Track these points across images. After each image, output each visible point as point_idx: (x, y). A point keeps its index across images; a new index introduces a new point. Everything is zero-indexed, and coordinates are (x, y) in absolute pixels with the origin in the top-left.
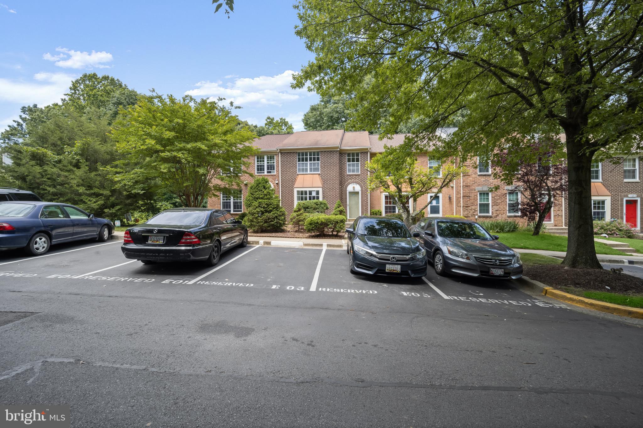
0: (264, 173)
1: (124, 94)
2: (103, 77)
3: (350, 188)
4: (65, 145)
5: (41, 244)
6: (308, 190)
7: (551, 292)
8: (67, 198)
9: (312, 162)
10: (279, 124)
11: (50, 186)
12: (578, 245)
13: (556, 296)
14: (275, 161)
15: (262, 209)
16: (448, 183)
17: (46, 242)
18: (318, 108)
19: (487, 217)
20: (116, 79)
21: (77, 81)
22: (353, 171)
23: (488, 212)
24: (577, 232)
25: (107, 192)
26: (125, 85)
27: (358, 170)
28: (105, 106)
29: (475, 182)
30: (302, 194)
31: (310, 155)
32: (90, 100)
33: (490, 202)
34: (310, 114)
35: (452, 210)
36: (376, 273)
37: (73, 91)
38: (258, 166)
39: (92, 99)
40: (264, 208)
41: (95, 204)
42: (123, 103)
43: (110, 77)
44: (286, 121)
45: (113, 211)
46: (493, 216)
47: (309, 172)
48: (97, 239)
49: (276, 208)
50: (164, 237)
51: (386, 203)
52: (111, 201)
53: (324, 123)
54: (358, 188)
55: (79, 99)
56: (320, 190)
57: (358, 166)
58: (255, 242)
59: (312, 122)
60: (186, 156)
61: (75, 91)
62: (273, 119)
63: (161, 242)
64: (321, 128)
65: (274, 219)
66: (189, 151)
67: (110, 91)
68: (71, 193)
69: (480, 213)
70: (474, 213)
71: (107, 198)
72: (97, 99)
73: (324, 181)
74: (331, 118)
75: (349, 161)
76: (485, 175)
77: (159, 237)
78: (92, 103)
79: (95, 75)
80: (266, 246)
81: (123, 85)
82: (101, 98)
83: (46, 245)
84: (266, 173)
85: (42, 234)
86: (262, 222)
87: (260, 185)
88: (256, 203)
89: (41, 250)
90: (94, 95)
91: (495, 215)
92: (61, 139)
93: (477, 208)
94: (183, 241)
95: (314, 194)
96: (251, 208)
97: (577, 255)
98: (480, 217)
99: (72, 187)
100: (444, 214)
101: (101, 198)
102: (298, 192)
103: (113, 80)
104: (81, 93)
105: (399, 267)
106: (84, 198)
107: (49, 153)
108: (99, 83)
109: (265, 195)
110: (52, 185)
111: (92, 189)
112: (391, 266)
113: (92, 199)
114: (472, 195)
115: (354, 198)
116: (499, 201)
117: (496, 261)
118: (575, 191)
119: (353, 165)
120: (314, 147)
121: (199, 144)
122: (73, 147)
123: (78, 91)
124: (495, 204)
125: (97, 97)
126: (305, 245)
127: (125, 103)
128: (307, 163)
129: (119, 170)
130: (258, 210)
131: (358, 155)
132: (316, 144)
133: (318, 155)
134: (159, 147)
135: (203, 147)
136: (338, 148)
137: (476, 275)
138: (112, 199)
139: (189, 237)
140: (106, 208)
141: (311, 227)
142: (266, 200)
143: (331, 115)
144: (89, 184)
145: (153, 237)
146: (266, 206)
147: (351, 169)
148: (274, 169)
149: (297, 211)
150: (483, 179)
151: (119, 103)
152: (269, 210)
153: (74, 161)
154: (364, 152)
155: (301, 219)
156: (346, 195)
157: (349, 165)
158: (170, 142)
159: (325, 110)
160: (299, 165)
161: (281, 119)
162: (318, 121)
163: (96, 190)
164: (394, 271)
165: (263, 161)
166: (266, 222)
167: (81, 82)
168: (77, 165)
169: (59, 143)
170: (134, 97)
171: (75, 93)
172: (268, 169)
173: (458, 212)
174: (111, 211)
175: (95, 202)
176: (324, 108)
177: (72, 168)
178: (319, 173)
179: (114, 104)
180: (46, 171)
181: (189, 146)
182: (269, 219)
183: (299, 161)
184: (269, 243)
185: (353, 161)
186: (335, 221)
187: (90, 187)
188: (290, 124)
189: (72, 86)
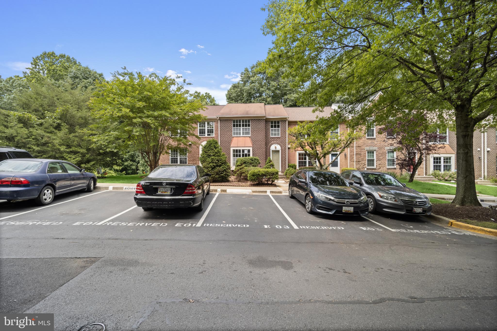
0: (205, 135)
1: (80, 70)
2: (60, 56)
3: (273, 148)
4: (45, 111)
5: (48, 196)
6: (241, 149)
7: (456, 224)
8: (49, 155)
9: (245, 127)
10: (205, 97)
11: (35, 145)
12: (465, 190)
13: (461, 226)
14: (214, 126)
15: (215, 164)
16: (349, 144)
17: (52, 193)
18: (238, 86)
19: (373, 169)
20: (71, 58)
21: (37, 58)
22: (275, 135)
23: (373, 165)
24: (464, 180)
25: (84, 151)
26: (79, 63)
27: (278, 134)
28: (64, 79)
29: (364, 144)
30: (237, 152)
31: (243, 122)
32: (50, 73)
33: (375, 158)
34: (232, 90)
35: (347, 164)
36: (335, 213)
37: (34, 66)
38: (200, 130)
39: (52, 73)
40: (216, 163)
41: (74, 160)
42: (79, 77)
43: (66, 55)
44: (210, 95)
45: (88, 165)
46: (377, 168)
47: (241, 135)
48: (86, 190)
49: (224, 163)
50: (171, 188)
51: (300, 159)
52: (86, 157)
53: (243, 98)
54: (279, 148)
55: (39, 73)
56: (251, 149)
57: (278, 131)
58: (214, 190)
59: (234, 96)
60: (154, 121)
61: (36, 66)
62: (199, 93)
63: (169, 192)
64: (242, 101)
65: (223, 171)
66: (156, 118)
67: (67, 67)
68: (52, 151)
69: (368, 166)
70: (364, 166)
71: (83, 155)
72: (56, 73)
73: (254, 142)
74: (250, 94)
75: (272, 127)
76: (371, 139)
77: (167, 189)
78: (52, 76)
79: (53, 53)
80: (223, 193)
81: (77, 63)
82: (60, 72)
83: (51, 196)
84: (206, 136)
85: (49, 187)
86: (214, 174)
87: (212, 145)
88: (209, 160)
89: (48, 200)
90: (54, 70)
91: (378, 167)
92: (42, 106)
93: (366, 163)
94: (186, 191)
95: (246, 152)
96: (205, 164)
97: (464, 197)
98: (368, 169)
99: (54, 146)
100: (341, 167)
101: (78, 155)
102: (234, 150)
103: (68, 58)
104: (41, 68)
105: (352, 208)
106: (65, 155)
107: (34, 117)
108: (57, 60)
109: (216, 153)
110: (36, 144)
111: (71, 148)
112: (346, 208)
113: (71, 156)
114: (362, 153)
115: (276, 155)
116: (381, 158)
117: (417, 202)
118: (463, 152)
119: (275, 130)
120: (246, 116)
121: (163, 113)
122: (54, 113)
123: (39, 66)
124: (378, 159)
125: (56, 72)
126: (254, 192)
127: (81, 77)
128: (240, 128)
129: (94, 132)
130: (211, 164)
131: (278, 123)
132: (247, 114)
133: (249, 122)
134: (131, 114)
135: (167, 114)
136: (265, 117)
137: (403, 213)
138: (88, 156)
139: (191, 188)
140: (83, 164)
141: (253, 178)
142: (216, 157)
143: (250, 91)
144: (68, 144)
145: (162, 189)
146: (217, 162)
147: (274, 133)
148: (213, 133)
149: (240, 166)
150: (370, 141)
151: (76, 77)
152: (219, 165)
153: (55, 124)
154: (284, 120)
155: (243, 171)
156: (270, 153)
157: (272, 130)
158: (140, 110)
159: (245, 88)
160: (234, 130)
161: (206, 93)
162: (239, 96)
163: (73, 149)
164: (348, 211)
165: (205, 126)
166: (217, 174)
167: (40, 58)
168: (58, 127)
169: (40, 109)
170: (88, 73)
171: (36, 68)
172: (208, 132)
173: (351, 165)
174: (87, 166)
175: (74, 159)
176: (243, 86)
177: (54, 130)
178: (250, 136)
179: (71, 77)
180: (31, 132)
181: (156, 114)
182: (219, 172)
183: (234, 126)
184: (225, 191)
185: (275, 127)
186: (272, 173)
187: (69, 146)
188: (212, 97)
189: (32, 62)
